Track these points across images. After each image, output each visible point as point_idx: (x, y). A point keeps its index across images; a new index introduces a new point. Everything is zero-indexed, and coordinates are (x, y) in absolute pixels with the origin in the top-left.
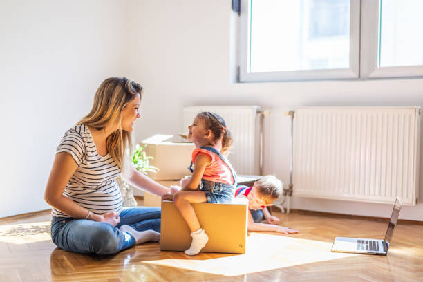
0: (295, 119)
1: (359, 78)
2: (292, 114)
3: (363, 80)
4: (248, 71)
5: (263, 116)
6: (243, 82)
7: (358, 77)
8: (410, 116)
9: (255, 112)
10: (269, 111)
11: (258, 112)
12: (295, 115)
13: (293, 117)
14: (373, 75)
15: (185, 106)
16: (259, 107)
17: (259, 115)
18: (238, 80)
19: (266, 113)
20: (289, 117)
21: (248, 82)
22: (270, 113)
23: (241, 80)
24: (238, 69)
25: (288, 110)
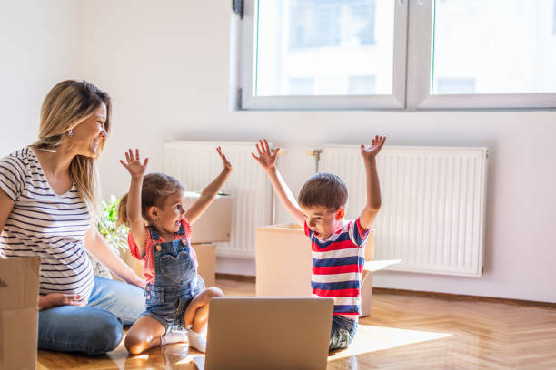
0: (320, 162)
1: (405, 108)
2: (317, 154)
3: (411, 110)
4: (254, 95)
6: (246, 110)
7: (403, 106)
8: (475, 159)
10: (284, 150)
12: (321, 155)
13: (318, 158)
14: (424, 104)
15: (166, 141)
16: (272, 145)
18: (239, 106)
20: (313, 158)
21: (255, 110)
22: (286, 153)
23: (243, 107)
24: (240, 91)
25: (312, 150)
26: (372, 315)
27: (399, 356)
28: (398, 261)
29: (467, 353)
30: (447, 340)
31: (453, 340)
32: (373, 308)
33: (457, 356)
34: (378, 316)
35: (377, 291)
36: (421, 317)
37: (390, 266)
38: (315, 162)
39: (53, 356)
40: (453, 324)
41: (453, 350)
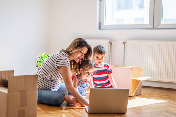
0: (126, 46)
1: (153, 28)
2: (124, 43)
3: (155, 29)
4: (104, 24)
5: (111, 44)
6: (102, 29)
7: (152, 28)
9: (108, 42)
10: (114, 42)
11: (109, 42)
12: (126, 44)
13: (125, 45)
14: (158, 28)
16: (110, 40)
17: (110, 43)
18: (100, 28)
19: (113, 42)
20: (123, 44)
21: (105, 29)
23: (101, 28)
24: (100, 23)
25: (123, 42)
26: (142, 94)
27: (150, 107)
28: (151, 77)
29: (173, 107)
30: (166, 103)
31: (168, 103)
32: (142, 92)
33: (169, 108)
34: (144, 95)
35: (143, 87)
36: (157, 95)
37: (147, 79)
38: (124, 46)
39: (42, 105)
40: (168, 98)
41: (168, 106)
